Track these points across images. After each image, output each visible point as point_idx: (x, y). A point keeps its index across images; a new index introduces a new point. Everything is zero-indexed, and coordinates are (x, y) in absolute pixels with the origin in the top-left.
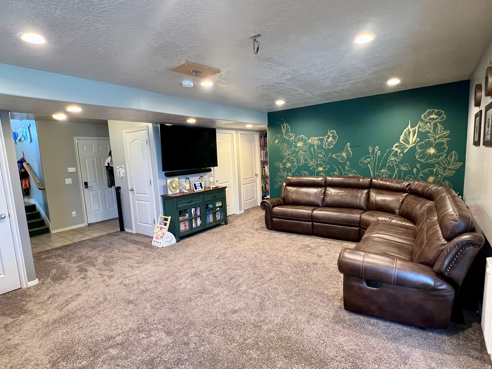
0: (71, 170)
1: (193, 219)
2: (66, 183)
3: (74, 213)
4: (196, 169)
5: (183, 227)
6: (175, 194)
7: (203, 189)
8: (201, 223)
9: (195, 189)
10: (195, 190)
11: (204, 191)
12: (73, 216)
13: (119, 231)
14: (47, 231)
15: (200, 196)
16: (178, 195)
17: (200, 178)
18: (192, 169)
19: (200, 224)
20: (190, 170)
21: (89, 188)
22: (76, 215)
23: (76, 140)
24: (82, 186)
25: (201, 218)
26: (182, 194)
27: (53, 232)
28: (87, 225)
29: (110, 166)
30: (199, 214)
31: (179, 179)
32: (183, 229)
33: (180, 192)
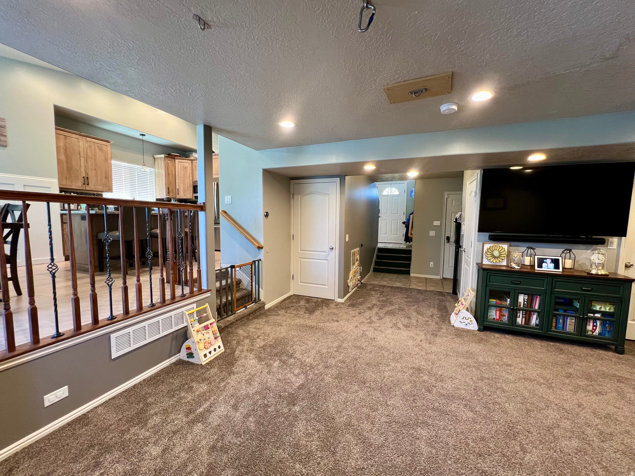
0: (437, 223)
1: (521, 312)
2: (430, 235)
3: (432, 263)
4: (563, 236)
5: (493, 314)
6: (497, 266)
7: (561, 270)
8: (538, 323)
9: (538, 267)
10: (536, 268)
11: (561, 273)
12: (431, 266)
13: (451, 293)
14: (408, 273)
15: (544, 280)
16: (504, 268)
17: (563, 252)
18: (550, 235)
19: (537, 325)
20: (546, 235)
21: (450, 243)
22: (433, 266)
23: (446, 195)
24: (443, 239)
25: (538, 315)
26: (509, 269)
27: (412, 275)
28: (442, 278)
29: (458, 221)
30: (537, 308)
31: (510, 246)
32: (495, 317)
33: (507, 266)
